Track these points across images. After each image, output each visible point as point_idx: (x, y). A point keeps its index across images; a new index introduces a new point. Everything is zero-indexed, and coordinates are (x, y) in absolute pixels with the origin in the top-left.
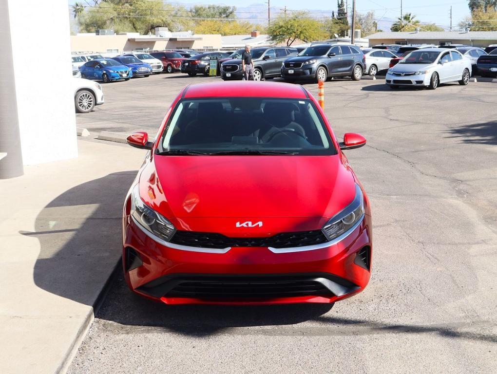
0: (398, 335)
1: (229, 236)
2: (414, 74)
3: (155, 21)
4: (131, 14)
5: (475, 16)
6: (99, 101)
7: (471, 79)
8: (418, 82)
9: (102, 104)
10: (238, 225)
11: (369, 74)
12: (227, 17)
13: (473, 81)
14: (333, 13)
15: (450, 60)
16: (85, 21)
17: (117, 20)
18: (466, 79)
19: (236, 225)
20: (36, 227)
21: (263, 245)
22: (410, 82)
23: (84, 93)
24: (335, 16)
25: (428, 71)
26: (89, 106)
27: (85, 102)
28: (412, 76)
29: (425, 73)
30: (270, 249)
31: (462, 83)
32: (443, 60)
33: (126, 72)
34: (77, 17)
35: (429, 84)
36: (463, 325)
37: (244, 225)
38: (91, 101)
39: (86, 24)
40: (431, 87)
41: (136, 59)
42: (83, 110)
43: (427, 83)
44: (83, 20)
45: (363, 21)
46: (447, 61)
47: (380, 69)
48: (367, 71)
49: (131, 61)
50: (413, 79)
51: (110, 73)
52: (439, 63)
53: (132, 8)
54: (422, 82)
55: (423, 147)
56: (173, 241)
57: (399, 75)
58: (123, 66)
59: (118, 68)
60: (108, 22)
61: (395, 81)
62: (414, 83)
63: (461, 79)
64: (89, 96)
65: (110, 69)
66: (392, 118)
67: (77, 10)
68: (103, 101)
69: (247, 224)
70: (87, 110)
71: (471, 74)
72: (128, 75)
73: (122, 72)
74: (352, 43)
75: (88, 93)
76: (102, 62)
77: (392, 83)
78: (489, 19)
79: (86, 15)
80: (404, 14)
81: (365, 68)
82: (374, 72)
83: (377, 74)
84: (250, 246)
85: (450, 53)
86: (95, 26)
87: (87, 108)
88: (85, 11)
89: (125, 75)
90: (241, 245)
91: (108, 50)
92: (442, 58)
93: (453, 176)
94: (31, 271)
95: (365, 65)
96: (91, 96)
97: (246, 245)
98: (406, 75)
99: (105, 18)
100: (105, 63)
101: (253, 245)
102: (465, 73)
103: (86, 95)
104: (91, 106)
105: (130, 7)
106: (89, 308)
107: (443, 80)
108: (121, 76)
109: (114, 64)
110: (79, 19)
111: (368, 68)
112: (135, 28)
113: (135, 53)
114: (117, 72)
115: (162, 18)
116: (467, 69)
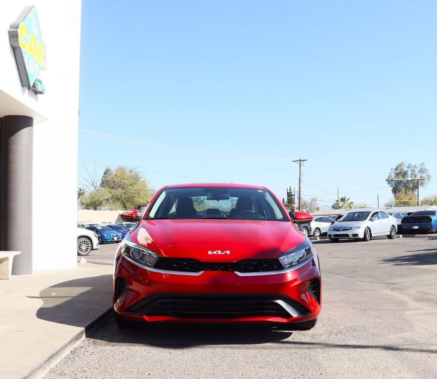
0: (347, 349)
1: (202, 261)
2: (351, 229)
3: (141, 202)
4: (123, 196)
5: (397, 198)
6: (95, 246)
7: (398, 235)
8: (354, 235)
9: (97, 249)
10: (210, 253)
11: (314, 236)
12: (199, 204)
13: (400, 237)
14: (283, 199)
15: (379, 218)
16: (86, 202)
17: (111, 201)
18: (393, 234)
19: (208, 252)
20: (40, 295)
21: (231, 269)
22: (347, 235)
23: (83, 239)
24: (285, 202)
25: (362, 226)
26: (87, 251)
27: (84, 247)
28: (349, 230)
29: (359, 228)
30: (236, 272)
31: (390, 237)
32: (374, 218)
33: (117, 236)
34: (79, 199)
35: (363, 237)
36: (403, 345)
37: (215, 253)
38: (88, 247)
39: (86, 204)
40: (364, 239)
41: (125, 227)
42: (82, 253)
43: (361, 236)
44: (84, 201)
45: (308, 205)
46: (376, 218)
47: (322, 232)
48: (312, 233)
49: (121, 229)
50: (350, 233)
51: (104, 237)
52: (370, 220)
53: (124, 191)
54: (357, 235)
55: (360, 269)
56: (156, 267)
57: (338, 230)
58: (115, 231)
59: (110, 233)
60: (104, 202)
61: (335, 235)
62: (351, 236)
63: (389, 234)
64: (87, 242)
65: (105, 233)
66: (334, 256)
67: (80, 194)
68: (98, 247)
69: (217, 252)
70: (85, 253)
71: (397, 230)
72: (118, 238)
73: (114, 236)
74: (299, 210)
75: (87, 240)
76: (98, 228)
77: (333, 237)
78: (409, 199)
79: (87, 198)
80: (341, 197)
81: (311, 230)
82: (317, 234)
83: (320, 236)
84: (219, 270)
85: (379, 213)
86: (94, 205)
87: (85, 252)
88: (87, 195)
89: (116, 239)
90: (212, 270)
91: (103, 222)
92: (372, 216)
93: (386, 281)
94: (36, 312)
95: (310, 228)
96: (89, 242)
97: (216, 270)
98: (344, 230)
99: (101, 199)
100: (100, 228)
101: (222, 270)
102: (392, 229)
103: (85, 241)
104: (89, 250)
105: (122, 190)
106: (82, 329)
107: (374, 234)
108: (113, 239)
109: (107, 230)
110: (81, 201)
111: (313, 231)
112: (125, 207)
113: (124, 223)
114: (110, 236)
115: (147, 199)
116: (393, 226)
